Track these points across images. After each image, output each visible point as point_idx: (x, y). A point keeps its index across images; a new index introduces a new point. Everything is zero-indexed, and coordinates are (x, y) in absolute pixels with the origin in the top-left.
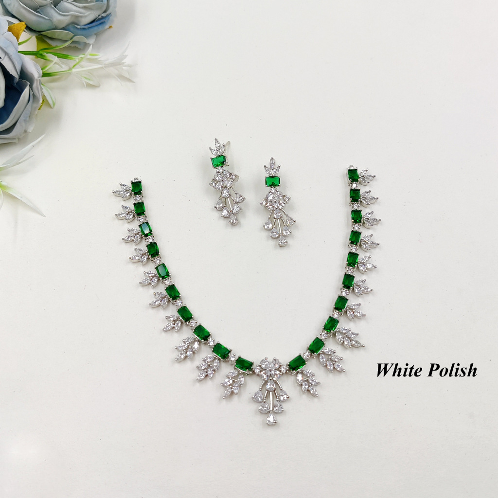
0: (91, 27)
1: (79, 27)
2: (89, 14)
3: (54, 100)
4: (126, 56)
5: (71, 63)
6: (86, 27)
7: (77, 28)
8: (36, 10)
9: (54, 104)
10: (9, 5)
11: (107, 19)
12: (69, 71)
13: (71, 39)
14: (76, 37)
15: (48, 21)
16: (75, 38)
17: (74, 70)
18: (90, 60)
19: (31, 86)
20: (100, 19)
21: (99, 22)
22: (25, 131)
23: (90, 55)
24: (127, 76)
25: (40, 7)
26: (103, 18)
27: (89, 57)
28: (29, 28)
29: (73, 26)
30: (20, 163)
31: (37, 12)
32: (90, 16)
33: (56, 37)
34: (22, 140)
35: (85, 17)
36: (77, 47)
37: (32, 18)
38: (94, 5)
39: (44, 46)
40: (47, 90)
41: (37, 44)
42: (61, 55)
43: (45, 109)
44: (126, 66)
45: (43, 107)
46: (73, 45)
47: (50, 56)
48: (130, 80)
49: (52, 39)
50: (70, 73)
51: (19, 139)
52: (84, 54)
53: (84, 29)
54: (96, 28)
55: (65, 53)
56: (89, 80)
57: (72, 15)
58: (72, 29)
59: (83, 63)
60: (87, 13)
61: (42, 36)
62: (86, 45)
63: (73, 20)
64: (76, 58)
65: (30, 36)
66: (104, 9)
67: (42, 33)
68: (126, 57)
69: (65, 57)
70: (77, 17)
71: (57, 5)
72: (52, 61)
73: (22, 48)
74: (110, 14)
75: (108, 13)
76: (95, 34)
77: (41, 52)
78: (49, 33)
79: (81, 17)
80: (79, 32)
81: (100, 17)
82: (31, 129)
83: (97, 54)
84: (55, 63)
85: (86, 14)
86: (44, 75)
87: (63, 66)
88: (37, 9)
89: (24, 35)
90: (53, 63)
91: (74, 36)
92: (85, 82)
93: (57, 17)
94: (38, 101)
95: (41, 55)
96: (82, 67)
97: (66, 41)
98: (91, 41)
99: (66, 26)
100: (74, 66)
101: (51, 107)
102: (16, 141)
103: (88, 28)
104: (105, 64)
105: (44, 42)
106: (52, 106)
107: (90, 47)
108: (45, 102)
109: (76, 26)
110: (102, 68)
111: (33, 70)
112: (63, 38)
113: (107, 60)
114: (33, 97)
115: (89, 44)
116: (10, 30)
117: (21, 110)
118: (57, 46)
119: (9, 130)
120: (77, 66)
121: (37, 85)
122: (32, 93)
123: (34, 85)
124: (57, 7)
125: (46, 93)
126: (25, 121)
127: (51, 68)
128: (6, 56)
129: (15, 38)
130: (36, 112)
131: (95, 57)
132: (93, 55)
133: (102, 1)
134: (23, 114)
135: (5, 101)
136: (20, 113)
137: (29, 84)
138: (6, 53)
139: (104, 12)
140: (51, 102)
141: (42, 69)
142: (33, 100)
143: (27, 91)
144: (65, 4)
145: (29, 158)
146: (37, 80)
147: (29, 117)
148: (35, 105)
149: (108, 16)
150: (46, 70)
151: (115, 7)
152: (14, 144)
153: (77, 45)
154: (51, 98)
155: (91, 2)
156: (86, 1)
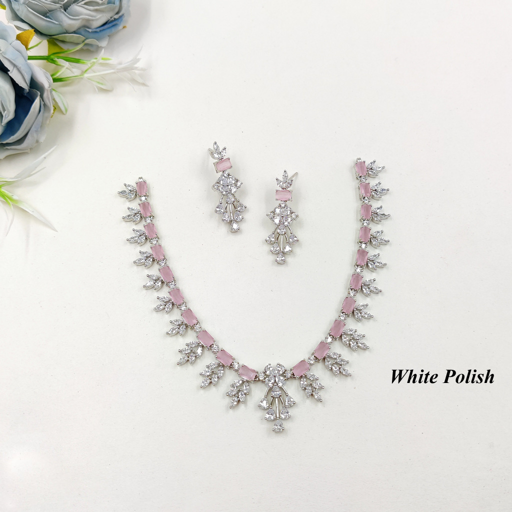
0: (103, 30)
1: (90, 30)
3: (66, 106)
4: (138, 60)
5: (84, 67)
6: (98, 30)
7: (88, 31)
9: (66, 111)
10: (18, 10)
11: (120, 21)
12: (82, 77)
13: (83, 42)
15: (58, 26)
16: (87, 41)
17: (86, 75)
18: (102, 64)
20: (112, 21)
21: (111, 25)
22: (37, 142)
23: (102, 59)
24: (141, 81)
25: (50, 11)
26: (115, 20)
27: (101, 61)
28: (38, 32)
29: (84, 29)
30: (32, 175)
31: (46, 17)
32: (101, 18)
33: (67, 40)
34: (36, 148)
35: (97, 20)
36: (90, 50)
37: (41, 23)
38: (106, 8)
39: (56, 50)
40: (59, 95)
41: (49, 48)
42: (73, 60)
43: (58, 115)
44: (139, 70)
45: (55, 114)
46: (85, 48)
47: (61, 62)
48: (144, 84)
49: (63, 42)
50: (82, 78)
51: (30, 149)
52: (96, 59)
53: (96, 32)
54: (108, 31)
55: (77, 57)
56: (102, 84)
57: (83, 19)
58: (83, 33)
59: (96, 67)
60: (99, 16)
61: (54, 40)
62: (98, 49)
63: (84, 23)
64: (89, 62)
65: (41, 40)
66: (117, 10)
67: (53, 37)
69: (77, 61)
70: (88, 20)
71: (67, 9)
72: (63, 66)
73: (31, 53)
74: (123, 15)
75: (120, 14)
76: (108, 36)
77: (52, 57)
78: (60, 37)
79: (93, 20)
80: (91, 35)
81: (113, 19)
82: (42, 139)
83: (110, 58)
84: (67, 68)
85: (98, 17)
86: (55, 80)
87: (74, 70)
88: (46, 14)
89: (35, 40)
90: (65, 68)
91: (85, 40)
92: (96, 86)
93: (67, 21)
94: (49, 110)
95: (52, 60)
96: (95, 72)
97: (78, 44)
98: (104, 43)
99: (77, 30)
100: (86, 71)
101: (64, 114)
102: (29, 151)
103: (100, 31)
104: (117, 69)
105: (56, 45)
106: (64, 112)
107: (102, 50)
108: (56, 110)
109: (87, 29)
110: (114, 73)
111: (44, 79)
112: (76, 42)
113: (120, 64)
114: (44, 106)
115: (101, 48)
116: (19, 38)
117: (33, 121)
118: (68, 50)
119: (20, 141)
120: (90, 70)
121: (48, 94)
122: (42, 103)
123: (45, 95)
124: (67, 11)
125: (58, 100)
126: (36, 131)
127: (63, 73)
128: (15, 69)
129: (24, 47)
130: (48, 122)
131: (108, 62)
132: (106, 60)
133: (114, 3)
134: (33, 126)
135: (16, 111)
136: (30, 125)
137: (39, 93)
138: (15, 66)
139: (117, 13)
140: (63, 109)
141: (52, 76)
142: (44, 110)
143: (37, 102)
144: (76, 8)
145: (40, 170)
146: (47, 90)
147: (41, 126)
148: (46, 114)
149: (121, 17)
150: (57, 76)
151: (129, 6)
152: (26, 154)
153: (89, 48)
154: (63, 104)
155: (102, 4)
156: (98, 4)
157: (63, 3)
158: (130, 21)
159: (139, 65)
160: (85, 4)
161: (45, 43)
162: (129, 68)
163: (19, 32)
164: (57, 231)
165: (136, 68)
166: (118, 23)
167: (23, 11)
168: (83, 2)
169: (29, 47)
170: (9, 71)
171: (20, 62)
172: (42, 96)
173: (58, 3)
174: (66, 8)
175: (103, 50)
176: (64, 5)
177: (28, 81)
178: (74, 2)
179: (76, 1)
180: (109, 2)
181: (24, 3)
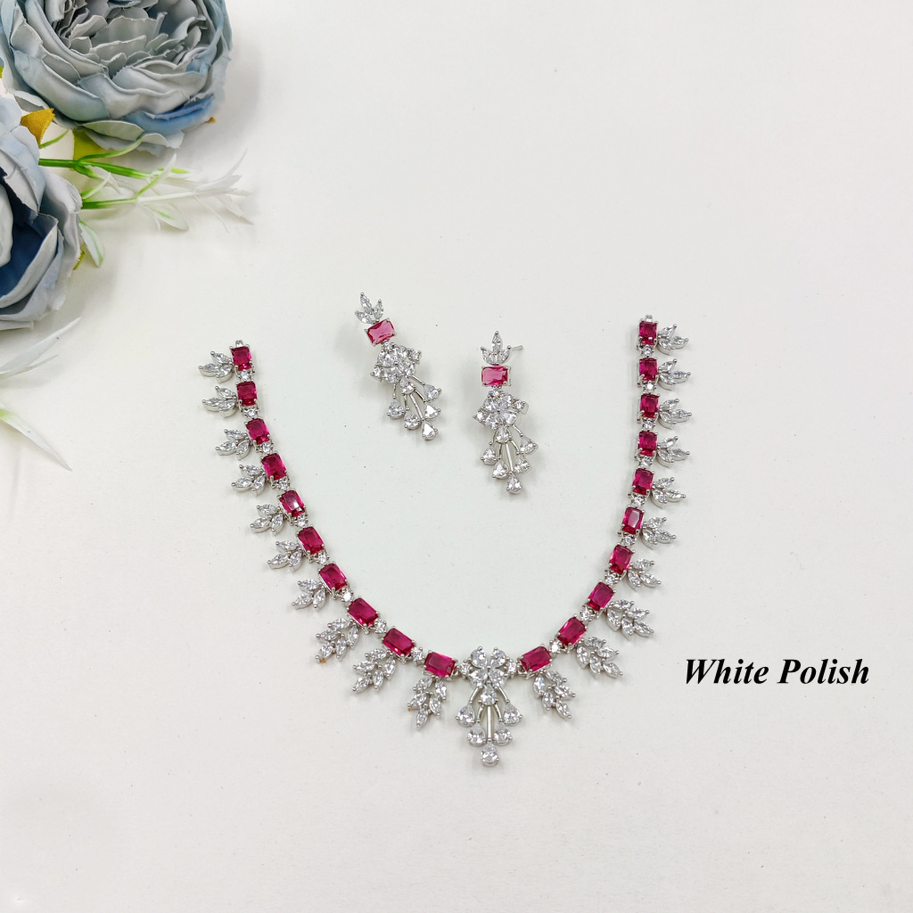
0: (175, 118)
1: (153, 116)
2: (174, 93)
3: (102, 253)
4: (237, 178)
5: (138, 184)
6: (167, 117)
7: (150, 118)
8: (74, 81)
9: (101, 260)
10: (26, 70)
11: (206, 103)
12: (133, 201)
13: (138, 138)
14: (146, 135)
15: (95, 102)
16: (146, 137)
17: (141, 199)
18: (172, 181)
19: (61, 227)
20: (193, 104)
21: (190, 110)
22: (49, 309)
23: (173, 171)
24: (239, 213)
25: (83, 76)
26: (199, 101)
27: (171, 175)
28: (61, 116)
29: (141, 114)
30: (31, 368)
31: (77, 85)
32: (174, 96)
33: (111, 133)
34: (42, 324)
35: (166, 97)
36: (149, 154)
37: (67, 95)
38: (183, 77)
39: (89, 150)
40: (90, 234)
41: (75, 145)
42: (119, 169)
43: (84, 268)
44: (237, 194)
45: (81, 266)
46: (141, 149)
47: (98, 171)
48: (243, 220)
49: (102, 136)
50: (134, 204)
51: (35, 322)
52: (162, 170)
53: (162, 120)
54: (184, 120)
55: (127, 165)
56: (168, 217)
57: (141, 94)
58: (139, 119)
59: (160, 186)
60: (170, 90)
61: (83, 129)
62: (165, 152)
63: (142, 102)
64: (147, 176)
65: (65, 130)
66: (201, 85)
67: (84, 125)
68: (237, 180)
69: (127, 173)
70: (150, 97)
71: (115, 74)
72: (101, 180)
73: (45, 154)
74: (212, 95)
75: (208, 92)
76: (183, 131)
77: (83, 162)
78: (97, 126)
79: (158, 97)
80: (155, 126)
81: (194, 99)
82: (58, 305)
83: (186, 170)
84: (108, 184)
85: (168, 93)
86: (86, 205)
87: (122, 190)
88: (78, 78)
89: (53, 129)
90: (104, 183)
91: (143, 134)
92: (159, 220)
93: (112, 96)
94: (73, 253)
95: (83, 168)
96: (159, 194)
97: (129, 142)
98: (175, 143)
99: (129, 114)
100: (141, 191)
101: (97, 267)
102: (31, 326)
103: (171, 119)
104: (198, 191)
105: (88, 140)
106: (97, 262)
107: (172, 154)
108: (84, 256)
109: (148, 114)
110: (192, 197)
111: (66, 194)
112: (125, 137)
113: (205, 181)
114: (64, 246)
115: (171, 150)
116: (24, 122)
117: (42, 270)
118: (112, 150)
119: (17, 307)
120: (149, 191)
121: (72, 223)
122: (62, 238)
123: (67, 225)
124: (115, 77)
125: (87, 240)
126: (48, 289)
127: (96, 193)
128: (16, 171)
129: (34, 138)
130: (69, 275)
131: (182, 176)
132: (179, 172)
133: (198, 71)
134: (45, 276)
135: (13, 251)
136: (39, 275)
137: (57, 222)
138: (16, 166)
139: (202, 91)
140: (95, 256)
141: (81, 195)
142: (65, 254)
143: (52, 235)
144: (130, 73)
145: (49, 359)
146: (72, 216)
147: (56, 282)
148: (67, 261)
149: (208, 98)
150: (90, 196)
151: (222, 83)
152: (27, 331)
153: (148, 149)
154: (97, 248)
155: (177, 70)
156: (170, 70)
157: (108, 62)
158: (221, 110)
159: (238, 186)
160: (148, 68)
161: (70, 136)
162: (220, 191)
163: (25, 113)
164: (70, 470)
165: (232, 191)
166: (203, 107)
167: (34, 70)
168: (144, 65)
169: (42, 142)
170: (6, 174)
171: (27, 162)
173: (99, 62)
174: (112, 71)
175: (175, 156)
176: (110, 66)
177: (39, 198)
178: (129, 63)
179: (131, 62)
180: (190, 68)
181: (39, 57)
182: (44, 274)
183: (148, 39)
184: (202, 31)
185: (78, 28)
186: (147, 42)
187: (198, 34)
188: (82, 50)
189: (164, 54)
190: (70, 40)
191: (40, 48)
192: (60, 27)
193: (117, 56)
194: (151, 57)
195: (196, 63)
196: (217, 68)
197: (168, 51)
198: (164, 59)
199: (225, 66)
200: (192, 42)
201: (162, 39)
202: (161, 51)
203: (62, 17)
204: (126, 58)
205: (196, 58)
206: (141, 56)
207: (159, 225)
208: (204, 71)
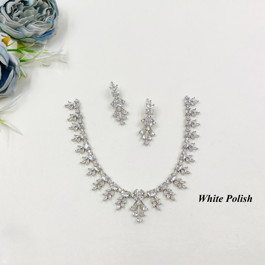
0: (45, 36)
1: (38, 36)
2: (43, 30)
3: (27, 74)
4: (62, 50)
5: (36, 55)
6: (42, 36)
9: (27, 76)
10: (2, 27)
11: (53, 31)
12: (34, 59)
13: (35, 42)
14: (37, 41)
15: (22, 34)
16: (37, 42)
17: (36, 58)
18: (44, 53)
20: (49, 32)
21: (48, 33)
22: (13, 91)
24: (64, 61)
25: (18, 27)
26: (50, 31)
27: (44, 51)
28: (12, 38)
29: (35, 36)
30: (10, 108)
31: (16, 30)
32: (43, 31)
33: (27, 41)
34: (12, 95)
35: (41, 31)
36: (38, 46)
37: (14, 33)
38: (46, 25)
39: (21, 46)
40: (23, 69)
41: (18, 45)
42: (30, 51)
43: (23, 78)
44: (62, 55)
46: (36, 45)
47: (24, 52)
49: (25, 42)
52: (41, 50)
53: (41, 37)
54: (47, 36)
55: (32, 49)
56: (44, 63)
57: (35, 31)
58: (35, 37)
59: (41, 54)
60: (42, 29)
61: (20, 41)
62: (42, 45)
63: (35, 33)
64: (38, 52)
65: (14, 42)
66: (51, 26)
69: (32, 52)
70: (37, 31)
71: (27, 26)
72: (25, 54)
73: (9, 48)
74: (54, 28)
75: (53, 28)
76: (47, 39)
77: (19, 50)
78: (24, 40)
79: (39, 31)
80: (39, 39)
81: (49, 30)
82: (15, 90)
83: (48, 50)
85: (42, 30)
86: (21, 61)
87: (30, 56)
88: (16, 29)
89: (11, 41)
90: (26, 55)
91: (36, 41)
92: (41, 64)
93: (27, 32)
94: (18, 76)
95: (20, 51)
96: (41, 57)
97: (32, 43)
98: (45, 43)
99: (31, 36)
100: (36, 56)
101: (26, 78)
102: (8, 96)
103: (43, 36)
104: (52, 55)
105: (22, 44)
106: (26, 77)
107: (44, 46)
108: (22, 76)
109: (37, 36)
110: (50, 57)
111: (15, 61)
112: (31, 42)
113: (53, 52)
114: (16, 74)
115: (44, 45)
116: (3, 41)
117: (10, 81)
118: (28, 46)
119: (4, 91)
120: (38, 56)
121: (17, 68)
122: (15, 72)
123: (16, 68)
124: (27, 27)
125: (22, 71)
126: (12, 86)
127: (25, 57)
128: (1, 56)
129: (6, 45)
130: (18, 82)
132: (46, 51)
133: (50, 23)
134: (11, 83)
135: (2, 76)
136: (9, 83)
138: (1, 54)
139: (51, 28)
140: (25, 75)
141: (19, 59)
142: (16, 76)
143: (12, 72)
144: (31, 25)
145: (14, 105)
147: (14, 84)
148: (17, 78)
149: (53, 30)
150: (22, 59)
151: (57, 24)
152: (7, 97)
153: (38, 45)
154: (25, 73)
155: (44, 24)
156: (42, 24)
158: (58, 31)
159: (62, 53)
160: (36, 23)
161: (16, 43)
162: (58, 55)
163: (3, 38)
164: (23, 135)
165: (61, 55)
166: (52, 33)
167: (4, 27)
168: (34, 23)
169: (8, 45)
171: (4, 53)
172: (14, 69)
173: (22, 23)
174: (26, 25)
175: (45, 46)
176: (25, 24)
177: (8, 62)
178: (30, 23)
179: (31, 22)
180: (47, 23)
181: (5, 24)
182: (10, 82)
183: (35, 15)
184: (50, 11)
185: (15, 14)
186: (34, 16)
187: (49, 12)
188: (17, 21)
189: (40, 19)
190: (13, 18)
191: (6, 21)
192: (10, 15)
193: (27, 21)
194: (36, 20)
195: (49, 21)
196: (55, 21)
197: (41, 18)
198: (40, 20)
199: (57, 20)
200: (48, 15)
201: (39, 15)
202: (39, 18)
203: (10, 12)
204: (29, 22)
205: (49, 19)
206: (33, 21)
207: (42, 65)
208: (51, 23)
